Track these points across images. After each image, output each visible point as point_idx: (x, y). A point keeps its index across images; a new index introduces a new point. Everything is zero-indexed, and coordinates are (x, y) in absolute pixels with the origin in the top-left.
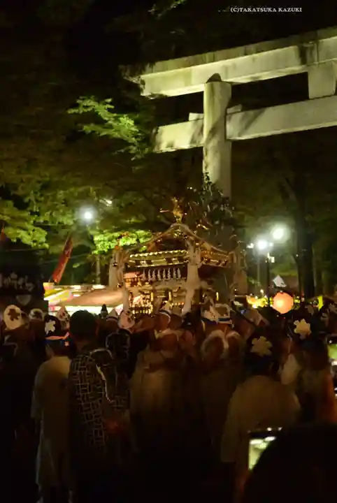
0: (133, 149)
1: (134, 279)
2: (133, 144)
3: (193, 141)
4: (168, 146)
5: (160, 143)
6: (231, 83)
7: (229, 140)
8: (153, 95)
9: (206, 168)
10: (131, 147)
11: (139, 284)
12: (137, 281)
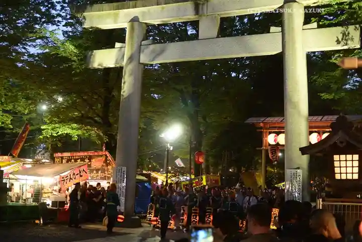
0: (75, 65)
1: (69, 157)
2: (74, 61)
3: (116, 62)
4: (99, 65)
5: (93, 62)
6: (146, 23)
7: (142, 64)
8: (92, 28)
9: (124, 83)
10: (73, 63)
11: (73, 161)
12: (72, 159)
